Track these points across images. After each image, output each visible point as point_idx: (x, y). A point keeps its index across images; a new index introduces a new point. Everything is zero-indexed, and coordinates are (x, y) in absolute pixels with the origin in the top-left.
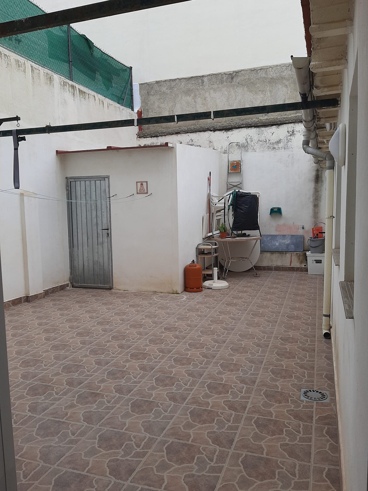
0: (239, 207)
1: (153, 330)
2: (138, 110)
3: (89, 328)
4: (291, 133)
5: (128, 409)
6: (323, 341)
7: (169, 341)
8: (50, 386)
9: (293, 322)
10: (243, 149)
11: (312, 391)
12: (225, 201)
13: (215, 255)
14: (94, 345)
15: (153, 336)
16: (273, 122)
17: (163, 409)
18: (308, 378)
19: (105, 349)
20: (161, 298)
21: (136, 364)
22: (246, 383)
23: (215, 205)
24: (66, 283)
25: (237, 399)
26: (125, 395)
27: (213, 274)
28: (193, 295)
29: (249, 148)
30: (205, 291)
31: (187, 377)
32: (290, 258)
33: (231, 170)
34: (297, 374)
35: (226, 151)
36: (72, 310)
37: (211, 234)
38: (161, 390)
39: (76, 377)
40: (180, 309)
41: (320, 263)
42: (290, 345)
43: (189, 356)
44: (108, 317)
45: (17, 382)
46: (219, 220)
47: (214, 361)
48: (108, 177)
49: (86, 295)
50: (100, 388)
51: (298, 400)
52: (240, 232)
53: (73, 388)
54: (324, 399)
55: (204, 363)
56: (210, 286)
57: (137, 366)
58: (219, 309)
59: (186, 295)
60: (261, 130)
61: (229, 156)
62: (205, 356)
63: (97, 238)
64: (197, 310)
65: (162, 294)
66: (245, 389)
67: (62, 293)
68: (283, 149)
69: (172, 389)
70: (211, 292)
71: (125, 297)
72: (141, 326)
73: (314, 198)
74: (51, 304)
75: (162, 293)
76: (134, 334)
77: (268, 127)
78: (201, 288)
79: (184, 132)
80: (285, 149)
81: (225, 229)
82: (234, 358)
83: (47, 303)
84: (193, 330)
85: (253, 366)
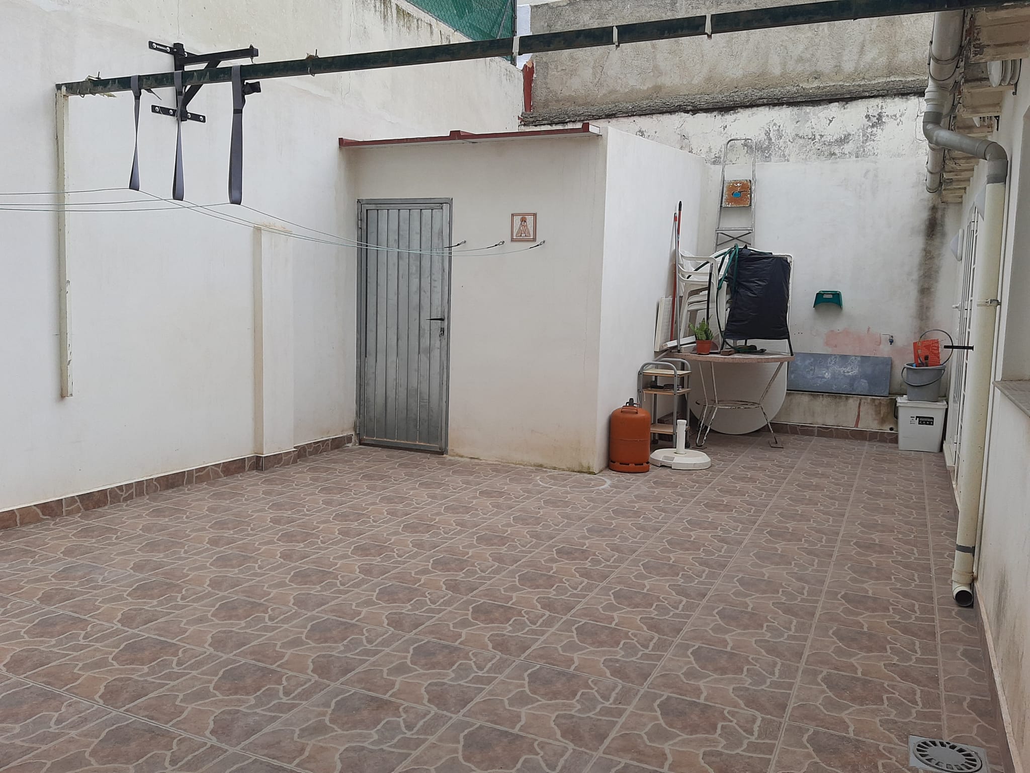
0: (745, 283)
1: (531, 552)
2: (525, 65)
3: (385, 536)
4: (875, 120)
5: (455, 751)
6: (954, 613)
7: (568, 581)
8: (273, 672)
9: (873, 558)
10: (759, 154)
11: (939, 744)
12: (711, 270)
13: (681, 391)
14: (389, 579)
15: (529, 566)
16: (832, 95)
17: (545, 761)
18: (924, 706)
19: (416, 589)
20: (553, 481)
21: (485, 632)
22: (761, 708)
23: (688, 278)
24: (345, 435)
25: (739, 751)
26: (452, 712)
27: (675, 433)
28: (627, 478)
29: (773, 154)
30: (654, 472)
31: (610, 679)
32: (857, 409)
33: (729, 200)
34: (894, 694)
35: (719, 157)
36: (351, 494)
37: (674, 343)
38: (542, 707)
39: (339, 653)
40: (594, 508)
41: (930, 424)
42: (870, 616)
43: (614, 623)
44: (429, 516)
45: (199, 656)
46: (693, 314)
47: (678, 640)
48: (449, 202)
49: (387, 463)
50: (393, 688)
51: (903, 765)
52: (741, 343)
53: (328, 682)
54: (975, 769)
55: (651, 645)
56: (668, 462)
57: (486, 639)
58: (689, 515)
59: (611, 478)
60: (803, 111)
61: (725, 170)
62: (654, 626)
63: (417, 338)
64: (637, 514)
65: (556, 472)
66: (758, 722)
67: (335, 455)
68: (853, 158)
69: (571, 706)
70: (669, 475)
71: (471, 473)
72: (503, 540)
73: (922, 273)
74: (308, 476)
75: (555, 468)
76: (486, 560)
77: (821, 105)
78: (645, 464)
79: (624, 113)
80: (857, 157)
81: (707, 332)
82: (727, 637)
83: (301, 474)
84: (627, 560)
85: (777, 663)
